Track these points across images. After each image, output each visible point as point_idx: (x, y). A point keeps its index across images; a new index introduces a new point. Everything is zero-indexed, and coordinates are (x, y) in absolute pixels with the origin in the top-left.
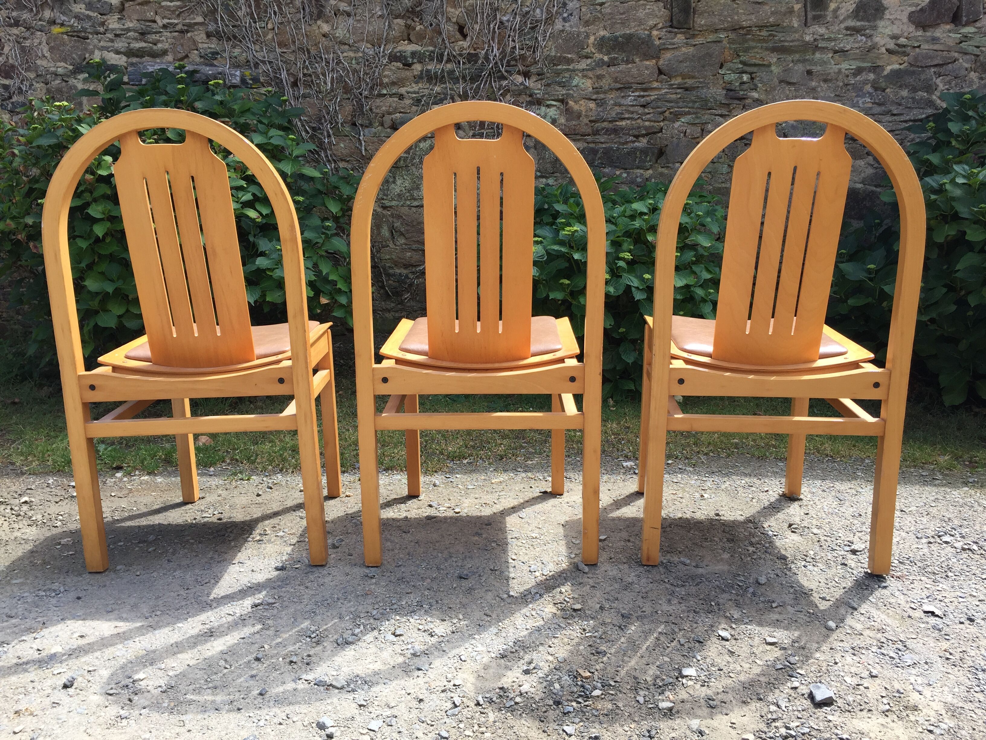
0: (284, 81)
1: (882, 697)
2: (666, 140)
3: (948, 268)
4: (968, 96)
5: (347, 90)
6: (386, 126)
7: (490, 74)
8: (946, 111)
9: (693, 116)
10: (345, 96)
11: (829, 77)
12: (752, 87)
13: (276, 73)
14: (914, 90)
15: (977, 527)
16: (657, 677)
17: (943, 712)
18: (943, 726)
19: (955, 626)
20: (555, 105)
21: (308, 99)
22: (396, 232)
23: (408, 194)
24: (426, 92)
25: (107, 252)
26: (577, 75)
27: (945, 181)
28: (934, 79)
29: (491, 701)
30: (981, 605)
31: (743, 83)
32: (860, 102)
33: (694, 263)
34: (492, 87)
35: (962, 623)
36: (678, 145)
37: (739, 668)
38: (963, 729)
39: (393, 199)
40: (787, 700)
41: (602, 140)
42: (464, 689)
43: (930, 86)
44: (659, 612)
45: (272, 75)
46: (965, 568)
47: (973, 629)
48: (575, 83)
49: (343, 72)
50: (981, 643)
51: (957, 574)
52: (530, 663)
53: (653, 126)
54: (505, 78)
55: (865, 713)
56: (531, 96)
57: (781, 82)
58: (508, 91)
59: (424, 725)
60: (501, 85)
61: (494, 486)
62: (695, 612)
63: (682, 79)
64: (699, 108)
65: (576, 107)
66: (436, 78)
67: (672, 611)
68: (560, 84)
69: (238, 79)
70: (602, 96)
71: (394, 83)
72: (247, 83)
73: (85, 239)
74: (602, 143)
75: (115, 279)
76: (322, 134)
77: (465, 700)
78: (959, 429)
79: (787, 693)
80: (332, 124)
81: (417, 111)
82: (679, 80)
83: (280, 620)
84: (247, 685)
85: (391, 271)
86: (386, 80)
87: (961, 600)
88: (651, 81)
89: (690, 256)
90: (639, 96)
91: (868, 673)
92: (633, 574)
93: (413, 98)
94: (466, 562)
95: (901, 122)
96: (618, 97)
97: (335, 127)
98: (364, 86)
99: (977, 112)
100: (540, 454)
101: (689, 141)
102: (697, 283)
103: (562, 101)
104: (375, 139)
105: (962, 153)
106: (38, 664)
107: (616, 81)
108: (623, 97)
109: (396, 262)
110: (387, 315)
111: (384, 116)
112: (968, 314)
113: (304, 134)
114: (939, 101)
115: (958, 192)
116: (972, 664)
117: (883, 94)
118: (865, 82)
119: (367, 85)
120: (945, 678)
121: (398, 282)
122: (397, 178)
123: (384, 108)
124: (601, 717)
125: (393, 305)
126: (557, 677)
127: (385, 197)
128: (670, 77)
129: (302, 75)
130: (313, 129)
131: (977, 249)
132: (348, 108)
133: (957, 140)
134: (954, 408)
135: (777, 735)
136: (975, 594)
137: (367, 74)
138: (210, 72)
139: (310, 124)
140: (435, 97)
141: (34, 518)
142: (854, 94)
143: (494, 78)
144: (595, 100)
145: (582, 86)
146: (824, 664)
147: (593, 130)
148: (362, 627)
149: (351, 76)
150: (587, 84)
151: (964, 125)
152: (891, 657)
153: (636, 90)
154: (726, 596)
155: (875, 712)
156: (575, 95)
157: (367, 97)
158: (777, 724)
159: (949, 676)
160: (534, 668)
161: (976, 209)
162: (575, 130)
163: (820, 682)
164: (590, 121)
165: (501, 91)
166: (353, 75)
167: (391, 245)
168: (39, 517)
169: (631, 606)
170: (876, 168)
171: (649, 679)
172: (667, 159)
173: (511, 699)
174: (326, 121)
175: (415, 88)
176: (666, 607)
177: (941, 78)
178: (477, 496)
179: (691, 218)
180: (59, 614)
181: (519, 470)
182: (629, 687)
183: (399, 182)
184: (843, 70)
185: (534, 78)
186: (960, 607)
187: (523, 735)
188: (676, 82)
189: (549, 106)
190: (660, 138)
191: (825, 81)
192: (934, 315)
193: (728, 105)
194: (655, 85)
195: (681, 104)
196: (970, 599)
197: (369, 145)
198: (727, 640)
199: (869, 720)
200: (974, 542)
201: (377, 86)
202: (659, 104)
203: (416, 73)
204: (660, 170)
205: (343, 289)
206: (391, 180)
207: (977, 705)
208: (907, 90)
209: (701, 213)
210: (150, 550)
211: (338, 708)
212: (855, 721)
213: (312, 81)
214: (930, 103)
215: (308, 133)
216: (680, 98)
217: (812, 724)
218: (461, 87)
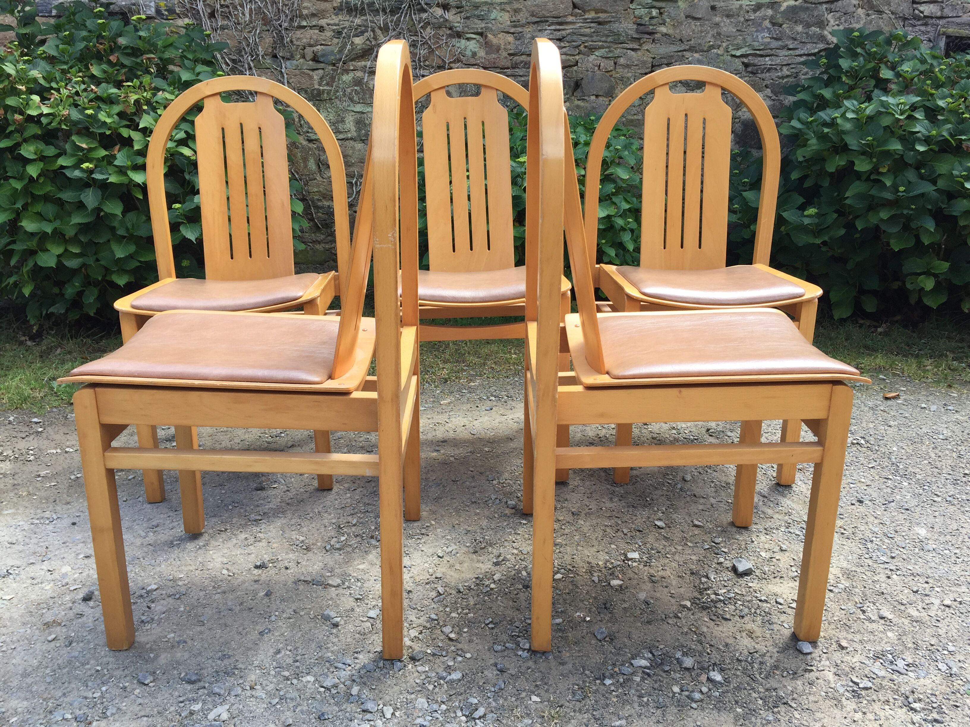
0: (201, 12)
1: (791, 566)
2: (582, 73)
3: (838, 195)
4: (856, 34)
5: (266, 21)
6: (308, 59)
7: (409, 7)
8: (837, 47)
9: (607, 50)
10: (265, 28)
11: (731, 13)
12: (661, 22)
13: (192, 4)
14: (808, 25)
15: (864, 425)
16: (607, 561)
17: (840, 575)
18: (841, 586)
19: (848, 508)
20: (475, 39)
21: (226, 30)
22: (323, 165)
24: (347, 24)
25: (41, 193)
26: (495, 8)
27: (836, 115)
28: (826, 15)
29: (470, 589)
30: (868, 490)
31: (652, 18)
32: (760, 37)
33: (613, 194)
34: (412, 20)
35: (853, 504)
36: (592, 78)
37: (674, 550)
38: (856, 587)
40: (714, 573)
41: (521, 74)
42: (445, 580)
43: (823, 21)
44: (604, 509)
45: (188, 6)
46: (855, 459)
47: (862, 509)
48: (493, 16)
49: (261, 3)
50: (869, 520)
51: (848, 464)
52: (499, 556)
53: (569, 60)
54: (425, 11)
55: (777, 579)
56: (450, 29)
57: (687, 17)
58: (428, 23)
59: (416, 611)
60: (421, 18)
61: (444, 407)
62: (633, 507)
63: (596, 13)
64: (612, 42)
65: (495, 41)
66: (356, 9)
67: (614, 507)
68: (479, 17)
69: (153, 10)
70: (520, 29)
71: (313, 15)
72: (163, 14)
73: (19, 179)
74: (520, 76)
75: (52, 219)
76: (243, 66)
77: (448, 589)
78: (846, 340)
79: (715, 567)
80: (252, 56)
81: (338, 43)
82: (592, 15)
83: (270, 534)
84: (252, 588)
85: (320, 204)
86: (305, 12)
87: (852, 486)
88: (566, 16)
89: (610, 188)
90: (555, 30)
91: (779, 548)
92: (578, 478)
93: (334, 31)
94: (429, 475)
95: (796, 56)
96: (534, 31)
97: (256, 60)
98: (283, 17)
99: (863, 48)
100: (481, 375)
101: (603, 74)
102: (617, 213)
103: (481, 34)
104: (297, 72)
105: (852, 88)
106: (52, 583)
107: (533, 15)
108: (540, 31)
109: (324, 194)
110: (318, 247)
111: (305, 48)
112: (855, 236)
113: (224, 66)
114: (829, 37)
115: (848, 126)
116: (862, 537)
117: (780, 29)
118: (764, 18)
119: (287, 16)
120: (841, 549)
121: (327, 214)
123: (305, 40)
124: (564, 596)
125: (322, 237)
126: (523, 566)
127: (310, 130)
128: (584, 11)
129: (219, 6)
130: (233, 61)
131: (864, 177)
132: (269, 40)
133: (846, 76)
134: (842, 321)
135: (709, 600)
136: (863, 480)
137: (286, 5)
138: (124, 3)
139: (230, 56)
140: (356, 29)
141: (5, 454)
142: (754, 29)
143: (414, 10)
144: (513, 33)
145: (501, 19)
146: (743, 543)
147: (512, 64)
148: (346, 535)
149: (270, 8)
150: (505, 18)
151: (853, 61)
152: (796, 535)
153: (552, 24)
154: (659, 492)
155: (786, 578)
156: (494, 28)
157: (287, 29)
158: (709, 592)
159: (844, 547)
160: (503, 560)
161: (863, 142)
162: (494, 63)
163: (741, 557)
164: (509, 54)
165: (422, 24)
166: (272, 5)
167: (319, 178)
168: (10, 453)
169: (579, 505)
170: (774, 100)
171: (600, 563)
172: (583, 92)
173: (486, 586)
174: (246, 53)
175: (335, 19)
176: (609, 505)
177: (832, 14)
178: (429, 416)
179: (610, 151)
180: (59, 538)
181: (464, 391)
182: (584, 570)
184: (744, 6)
185: (453, 11)
186: (851, 491)
187: (500, 613)
188: (590, 16)
189: (468, 39)
190: (576, 71)
191: (728, 16)
192: (826, 238)
193: (639, 39)
194: (570, 19)
195: (595, 38)
196: (859, 485)
197: (291, 78)
198: (662, 528)
199: (781, 585)
200: (861, 438)
201: (297, 17)
202: (575, 38)
203: (335, 5)
204: (577, 102)
207: (867, 568)
208: (801, 26)
209: (619, 147)
210: (130, 478)
211: (338, 602)
212: (770, 586)
213: (230, 12)
214: (822, 38)
215: (228, 65)
216: (594, 32)
217: (736, 590)
218: (382, 19)
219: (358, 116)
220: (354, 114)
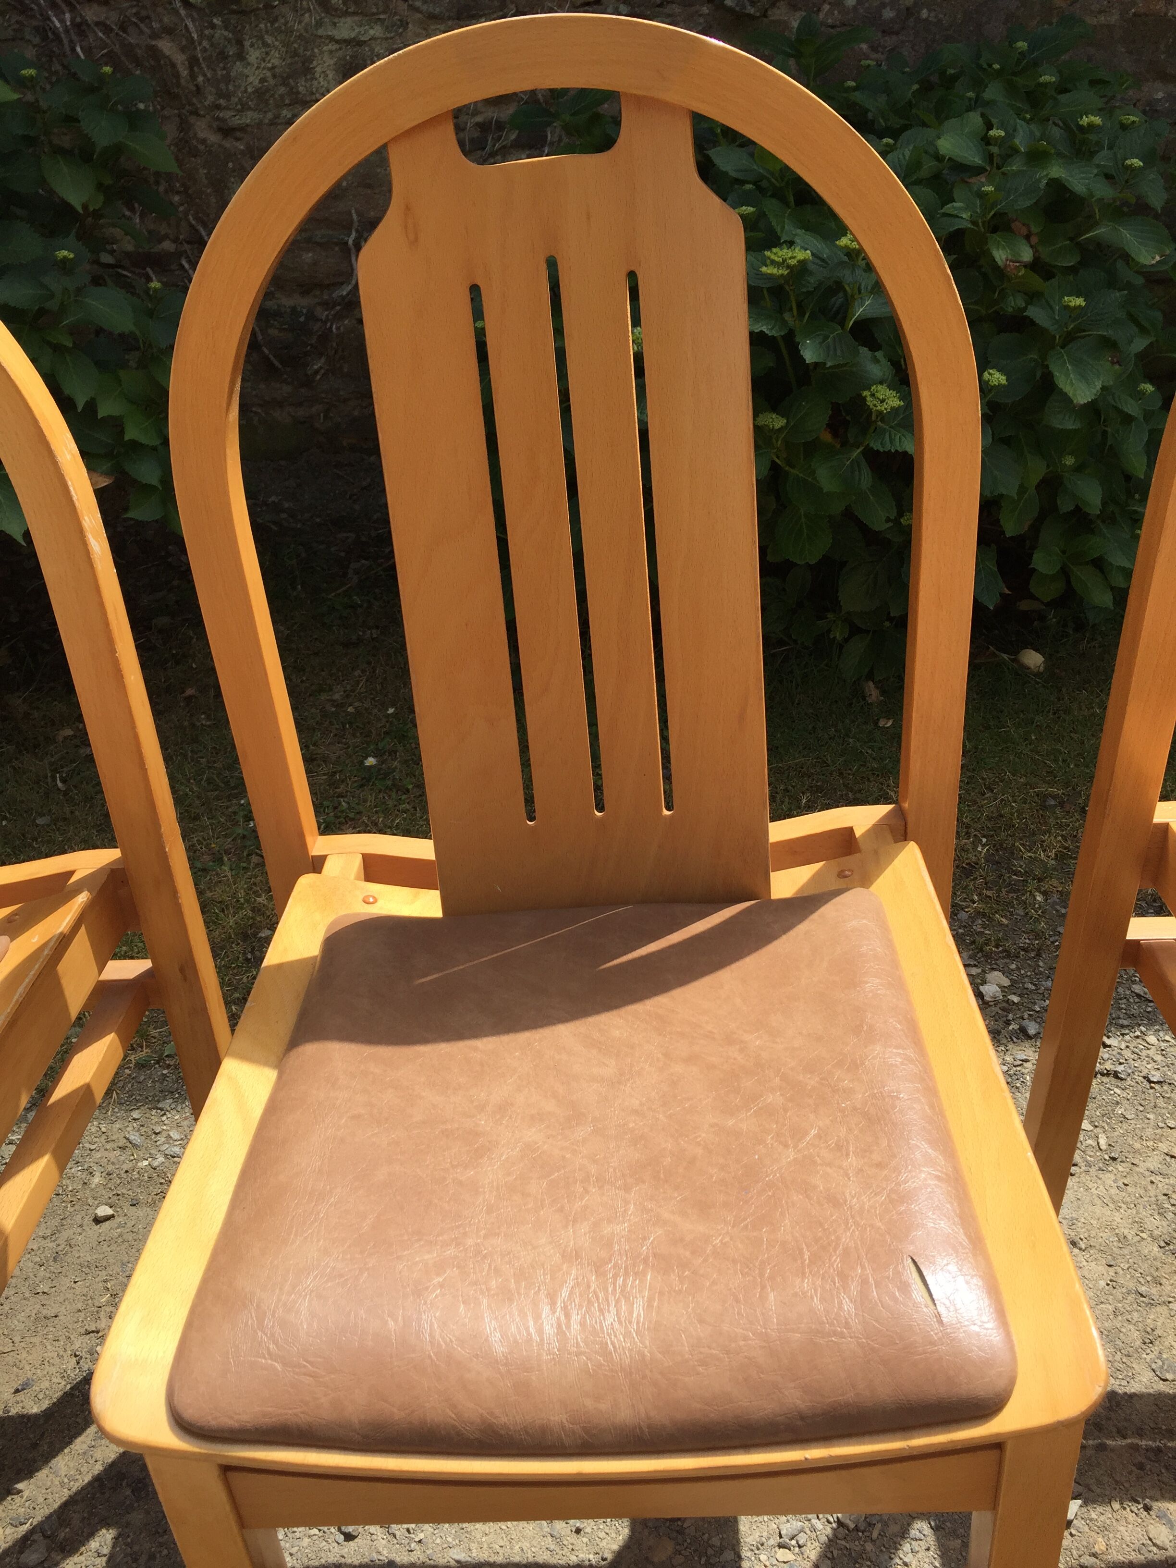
23: (282, 90)
39: (245, 107)
122: (247, 44)
183: (254, 56)
205: (143, 439)
206: (231, 51)
219: (349, 51)
220: (333, 47)
